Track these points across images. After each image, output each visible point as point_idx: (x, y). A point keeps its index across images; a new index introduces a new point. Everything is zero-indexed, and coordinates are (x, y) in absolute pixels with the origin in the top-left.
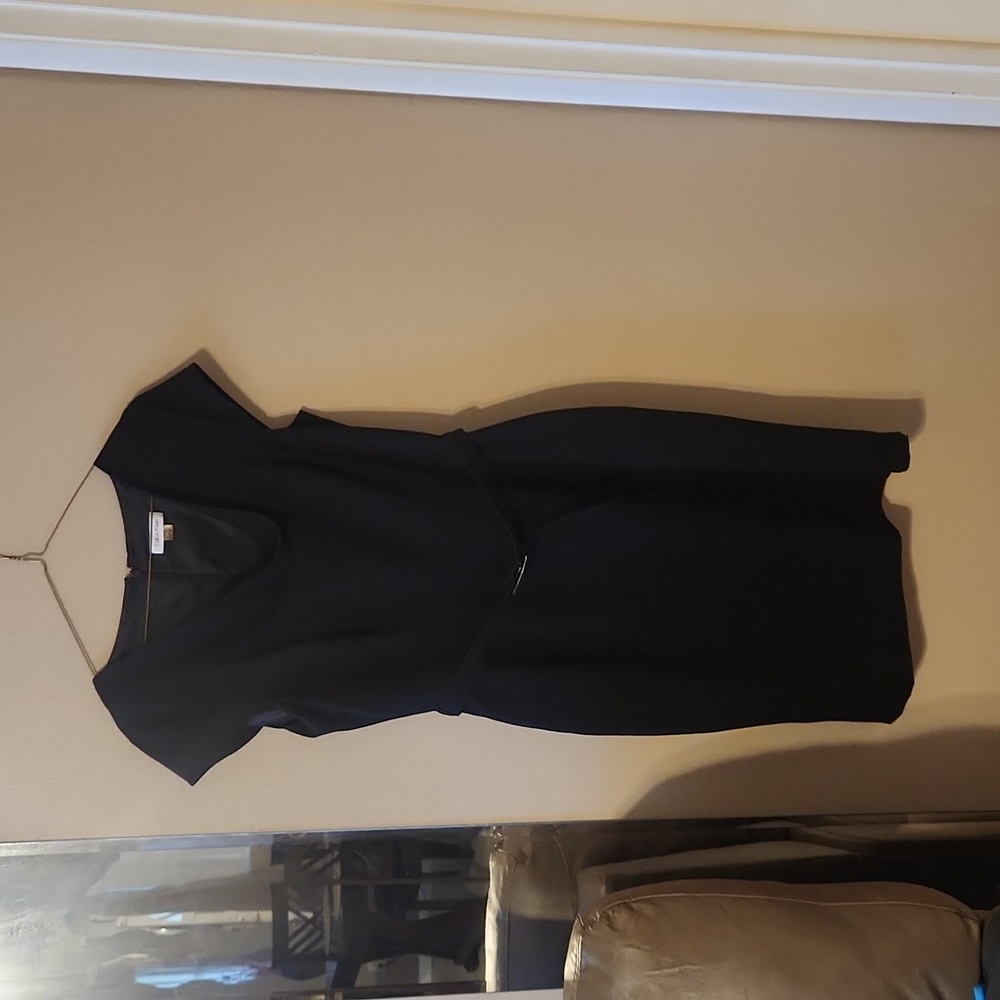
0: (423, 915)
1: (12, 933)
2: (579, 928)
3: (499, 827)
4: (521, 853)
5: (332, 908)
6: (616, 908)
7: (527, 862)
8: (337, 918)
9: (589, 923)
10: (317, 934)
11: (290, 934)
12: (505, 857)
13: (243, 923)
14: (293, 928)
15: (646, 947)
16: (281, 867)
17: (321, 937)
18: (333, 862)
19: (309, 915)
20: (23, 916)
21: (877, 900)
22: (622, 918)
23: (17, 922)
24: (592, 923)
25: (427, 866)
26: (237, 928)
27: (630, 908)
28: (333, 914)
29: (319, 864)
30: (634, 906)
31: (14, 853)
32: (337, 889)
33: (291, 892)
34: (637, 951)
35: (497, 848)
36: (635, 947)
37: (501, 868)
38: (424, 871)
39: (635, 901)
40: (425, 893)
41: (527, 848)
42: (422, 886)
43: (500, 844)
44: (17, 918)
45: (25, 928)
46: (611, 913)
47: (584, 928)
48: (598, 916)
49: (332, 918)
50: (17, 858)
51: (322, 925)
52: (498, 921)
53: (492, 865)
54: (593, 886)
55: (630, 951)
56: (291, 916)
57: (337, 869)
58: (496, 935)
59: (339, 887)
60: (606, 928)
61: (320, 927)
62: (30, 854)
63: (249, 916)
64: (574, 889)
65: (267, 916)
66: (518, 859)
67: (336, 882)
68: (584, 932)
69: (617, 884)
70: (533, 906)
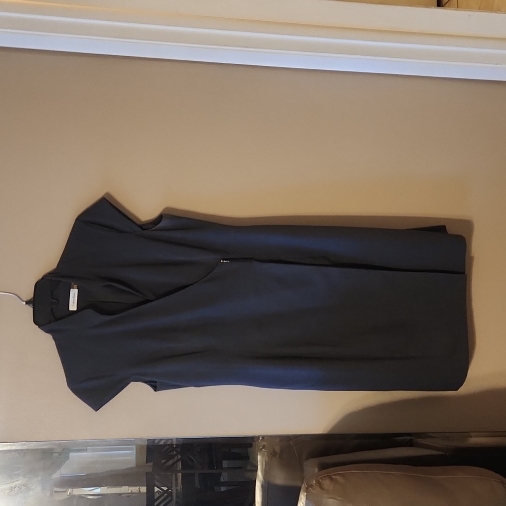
0: (223, 489)
1: (12, 490)
2: (305, 489)
3: (263, 437)
4: (274, 451)
5: (177, 485)
6: (324, 478)
7: (278, 456)
8: (179, 490)
9: (310, 486)
10: (170, 498)
11: (155, 498)
12: (266, 453)
13: (132, 493)
14: (157, 495)
15: (339, 499)
16: (151, 464)
17: (171, 500)
18: (178, 461)
19: (165, 489)
20: (17, 481)
21: (458, 475)
22: (327, 483)
23: (14, 484)
24: (311, 486)
25: (225, 464)
26: (129, 495)
27: (330, 478)
28: (177, 488)
29: (171, 462)
30: (333, 477)
31: (14, 448)
32: (180, 475)
33: (156, 477)
34: (335, 500)
35: (262, 448)
36: (334, 498)
37: (264, 459)
38: (223, 467)
39: (334, 475)
40: (224, 477)
41: (277, 449)
42: (222, 474)
43: (264, 447)
44: (14, 482)
45: (19, 487)
46: (321, 480)
47: (307, 488)
48: (314, 482)
49: (177, 490)
50: (16, 451)
51: (172, 493)
52: (262, 486)
53: (259, 457)
54: (311, 468)
55: (331, 500)
56: (156, 489)
57: (180, 465)
58: (261, 494)
59: (181, 474)
60: (318, 489)
61: (171, 494)
62: (21, 449)
63: (135, 489)
64: (302, 470)
65: (144, 489)
66: (273, 454)
67: (179, 471)
68: (307, 490)
69: (323, 467)
70: (280, 479)
